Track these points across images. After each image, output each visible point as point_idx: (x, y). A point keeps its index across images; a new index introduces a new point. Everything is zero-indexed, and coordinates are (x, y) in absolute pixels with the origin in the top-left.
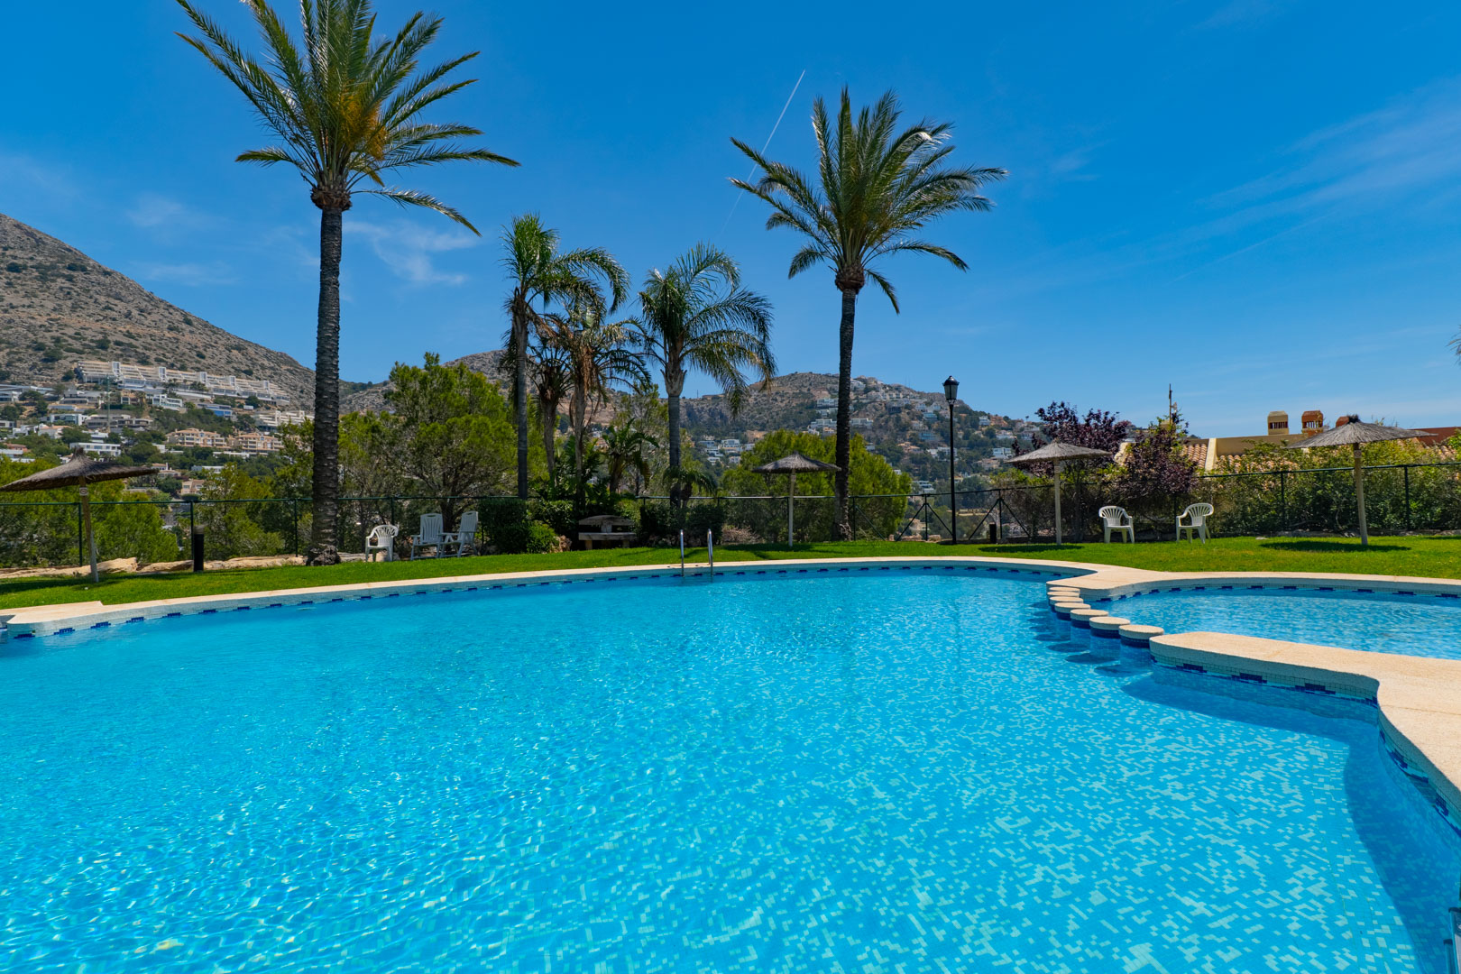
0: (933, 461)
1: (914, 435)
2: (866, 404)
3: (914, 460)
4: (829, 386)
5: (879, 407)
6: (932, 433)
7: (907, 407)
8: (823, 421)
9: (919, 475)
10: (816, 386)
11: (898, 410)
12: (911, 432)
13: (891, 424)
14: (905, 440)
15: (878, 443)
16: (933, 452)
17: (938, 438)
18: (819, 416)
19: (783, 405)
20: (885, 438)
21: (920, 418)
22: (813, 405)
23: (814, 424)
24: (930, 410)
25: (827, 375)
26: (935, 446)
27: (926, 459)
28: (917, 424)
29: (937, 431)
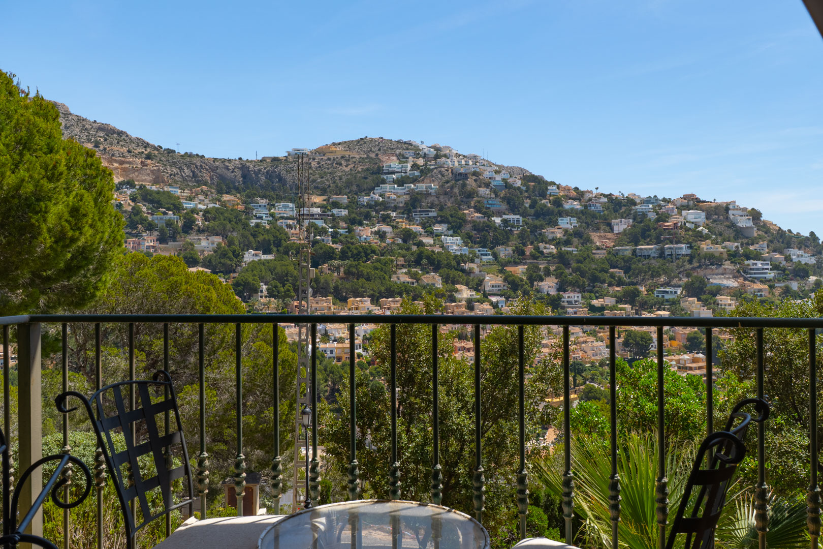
0: (496, 229)
1: (479, 202)
2: (432, 170)
3: (476, 227)
4: (398, 151)
5: (446, 173)
6: (498, 201)
7: (475, 174)
8: (388, 187)
9: (479, 243)
10: (385, 152)
11: (465, 176)
12: (476, 199)
13: (456, 190)
14: (469, 207)
15: (441, 209)
16: (498, 220)
17: (504, 207)
18: (384, 182)
19: (347, 169)
20: (449, 204)
21: (487, 185)
22: (379, 171)
23: (378, 190)
24: (498, 178)
25: (398, 142)
26: (499, 214)
27: (490, 226)
28: (483, 191)
29: (503, 199)
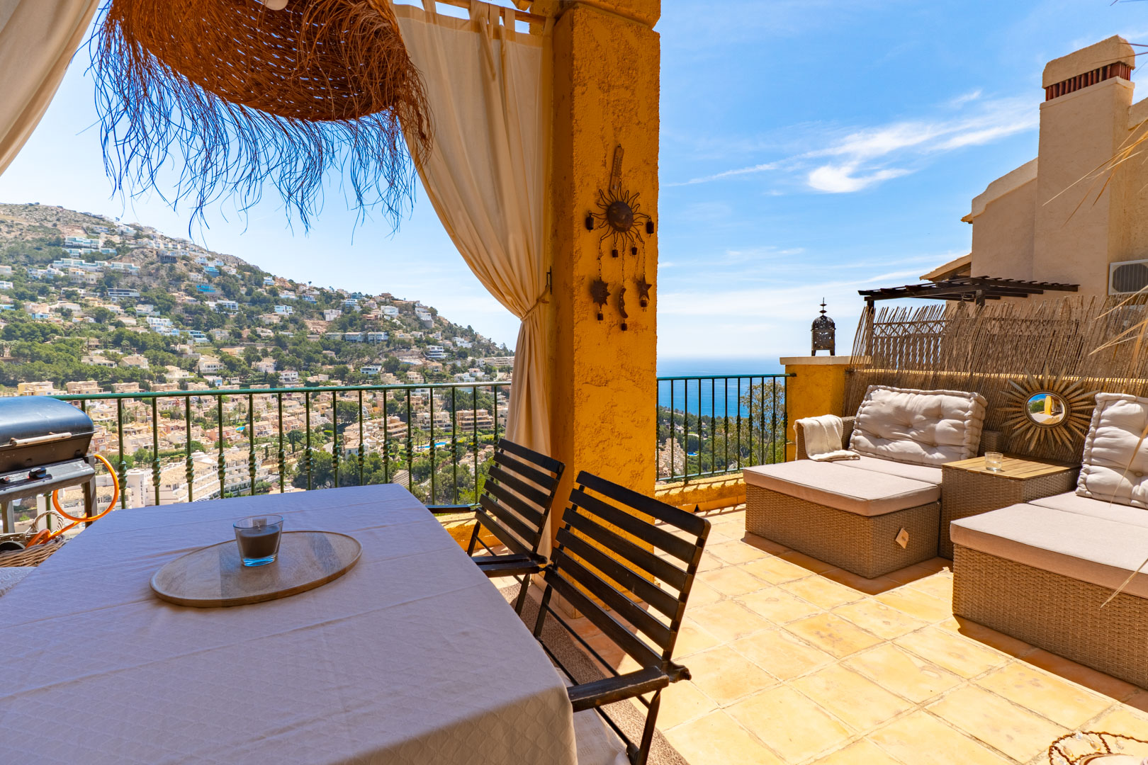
0: (210, 313)
1: (190, 286)
2: (132, 250)
3: (187, 310)
4: (85, 225)
5: (150, 254)
6: (212, 286)
7: (184, 258)
8: (72, 261)
9: (192, 325)
10: (66, 223)
11: (173, 260)
12: (187, 282)
13: (163, 272)
14: (179, 290)
15: (145, 290)
16: (212, 305)
17: (219, 292)
18: (66, 255)
19: (11, 236)
20: (155, 285)
21: (199, 271)
22: (59, 243)
23: (57, 264)
24: (211, 265)
25: (85, 214)
26: (214, 298)
27: (202, 310)
28: (193, 275)
29: (218, 285)
